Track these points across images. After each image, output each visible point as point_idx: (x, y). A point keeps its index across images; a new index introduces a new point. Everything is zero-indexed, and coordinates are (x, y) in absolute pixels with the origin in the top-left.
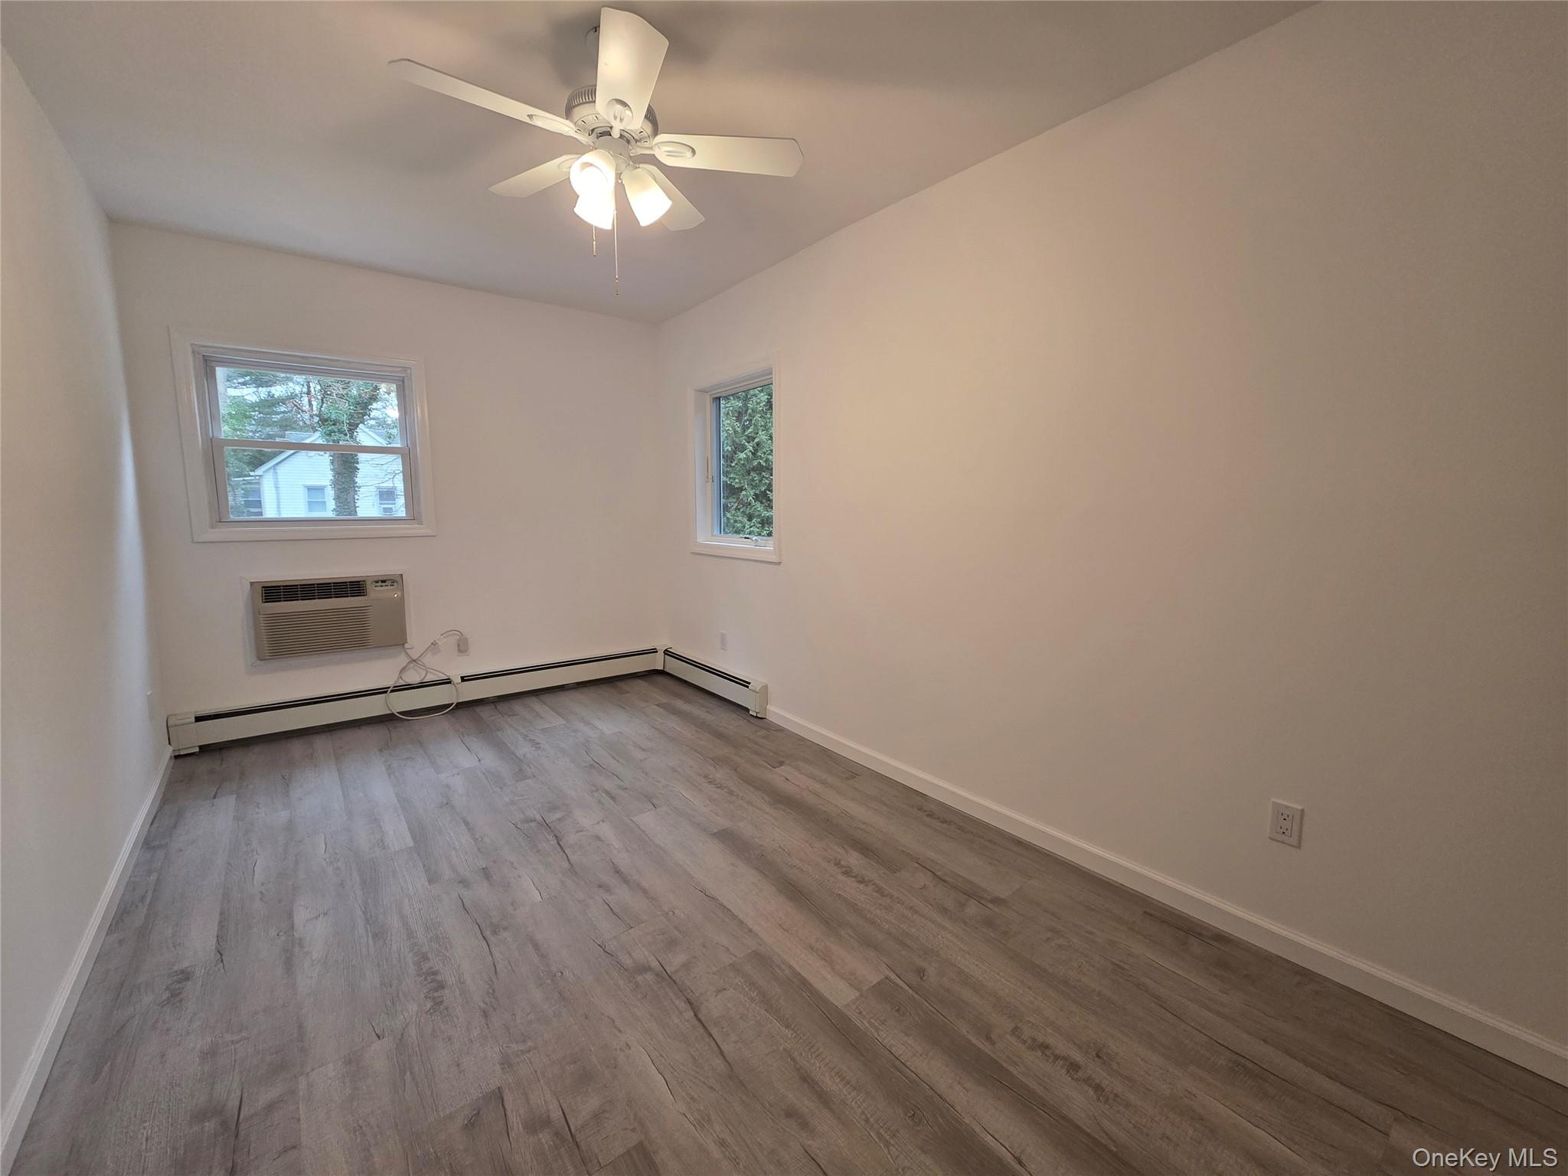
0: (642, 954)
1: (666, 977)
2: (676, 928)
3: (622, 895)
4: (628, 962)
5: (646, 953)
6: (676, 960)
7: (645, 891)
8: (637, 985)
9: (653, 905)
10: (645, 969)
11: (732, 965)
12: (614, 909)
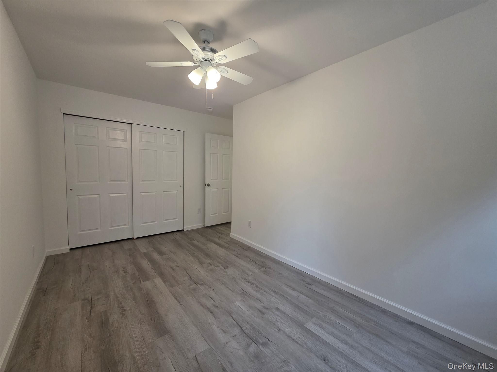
0: (202, 287)
1: (196, 283)
2: (192, 294)
3: (209, 303)
4: (205, 286)
5: (201, 288)
6: (193, 286)
7: (201, 305)
8: (203, 282)
9: (199, 300)
10: (201, 285)
11: (180, 285)
12: (211, 299)
